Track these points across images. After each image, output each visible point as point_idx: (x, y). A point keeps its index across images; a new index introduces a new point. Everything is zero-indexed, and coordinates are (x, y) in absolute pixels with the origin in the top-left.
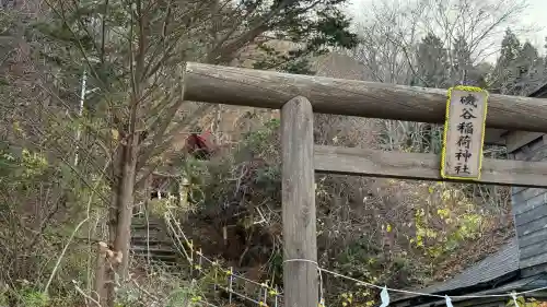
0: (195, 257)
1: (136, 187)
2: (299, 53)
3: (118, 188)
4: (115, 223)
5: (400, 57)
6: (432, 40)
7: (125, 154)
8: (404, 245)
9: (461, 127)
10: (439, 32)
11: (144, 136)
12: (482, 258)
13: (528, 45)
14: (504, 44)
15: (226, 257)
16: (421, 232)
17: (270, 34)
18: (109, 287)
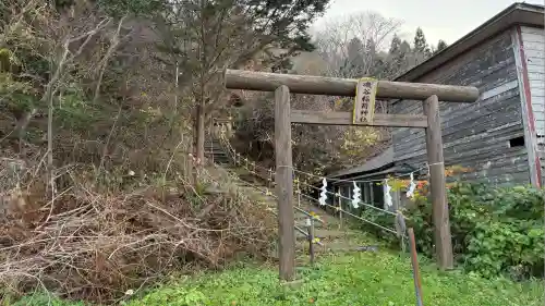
0: (237, 157)
1: (206, 125)
2: (285, 55)
3: (196, 126)
4: (195, 144)
5: (339, 49)
6: (356, 41)
7: (199, 109)
8: (339, 149)
9: (363, 99)
10: (359, 36)
11: (208, 100)
12: (376, 155)
13: (405, 42)
14: (393, 41)
15: (252, 156)
16: (347, 143)
17: (270, 46)
18: (195, 175)
